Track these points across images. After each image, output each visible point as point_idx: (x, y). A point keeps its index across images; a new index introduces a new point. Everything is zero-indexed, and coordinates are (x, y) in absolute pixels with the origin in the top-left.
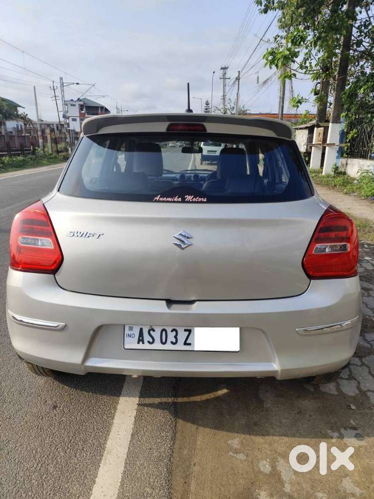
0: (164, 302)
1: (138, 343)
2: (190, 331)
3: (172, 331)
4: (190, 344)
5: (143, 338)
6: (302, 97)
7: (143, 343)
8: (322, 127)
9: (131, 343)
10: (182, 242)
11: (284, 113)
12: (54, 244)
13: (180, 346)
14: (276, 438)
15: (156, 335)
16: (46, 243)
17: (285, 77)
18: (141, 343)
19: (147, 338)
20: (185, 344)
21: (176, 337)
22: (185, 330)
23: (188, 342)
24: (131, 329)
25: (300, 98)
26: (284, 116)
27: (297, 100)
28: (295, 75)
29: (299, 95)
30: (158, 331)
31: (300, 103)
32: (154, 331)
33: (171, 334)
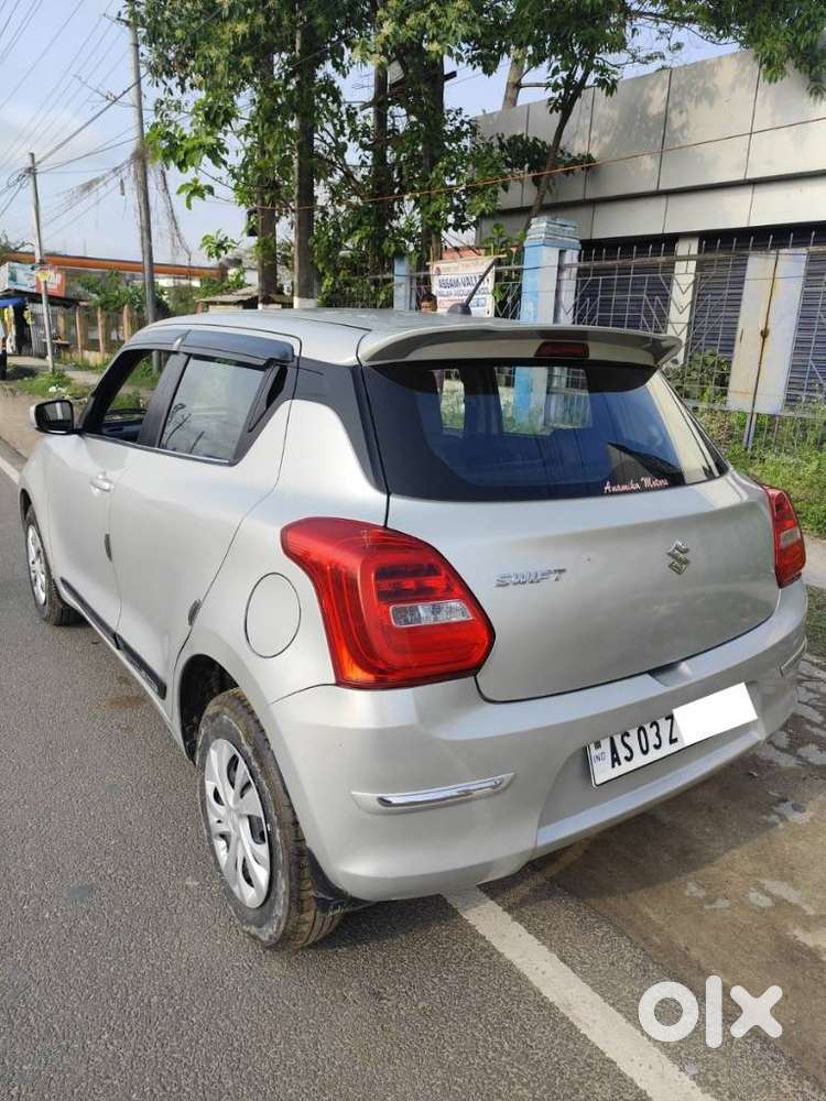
0: (647, 676)
1: (613, 766)
2: (671, 717)
3: (651, 726)
4: (676, 740)
5: (618, 757)
6: (226, 238)
7: (620, 764)
8: (278, 303)
9: (603, 771)
10: (679, 562)
12: (473, 612)
13: (667, 749)
14: (727, 857)
15: (632, 741)
17: (193, 193)
18: (616, 764)
19: (623, 752)
20: (673, 741)
21: (658, 735)
22: (667, 719)
23: (673, 737)
24: (598, 745)
25: (223, 239)
26: (155, 267)
27: (217, 241)
28: (211, 190)
29: (219, 232)
30: (634, 733)
31: (224, 248)
32: (628, 735)
33: (651, 732)
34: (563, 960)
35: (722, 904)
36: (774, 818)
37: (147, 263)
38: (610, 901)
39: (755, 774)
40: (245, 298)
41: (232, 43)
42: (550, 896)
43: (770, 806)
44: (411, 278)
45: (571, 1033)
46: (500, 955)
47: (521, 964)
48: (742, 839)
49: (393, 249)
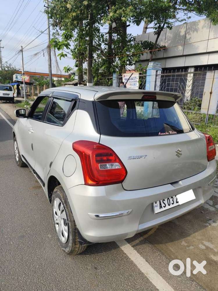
0: (170, 185)
1: (160, 209)
3: (171, 198)
4: (178, 202)
5: (161, 206)
6: (70, 68)
7: (162, 208)
8: (83, 84)
9: (157, 210)
10: (178, 154)
11: (52, 73)
12: (121, 165)
13: (175, 204)
14: (194, 235)
15: (166, 202)
16: (116, 166)
17: (61, 56)
18: (161, 208)
19: (163, 205)
21: (173, 200)
22: (176, 196)
24: (156, 203)
25: (69, 68)
26: (52, 75)
27: (68, 68)
28: (66, 55)
29: (68, 66)
30: (166, 200)
31: (69, 70)
32: (164, 200)
33: (171, 200)
34: (147, 261)
35: (191, 247)
36: (208, 224)
37: (50, 74)
38: (161, 245)
39: (203, 212)
40: (75, 83)
41: (72, 18)
42: (144, 243)
43: (207, 221)
44: (117, 78)
45: (147, 281)
46: (130, 259)
47: (135, 262)
48: (198, 230)
49: (113, 70)
